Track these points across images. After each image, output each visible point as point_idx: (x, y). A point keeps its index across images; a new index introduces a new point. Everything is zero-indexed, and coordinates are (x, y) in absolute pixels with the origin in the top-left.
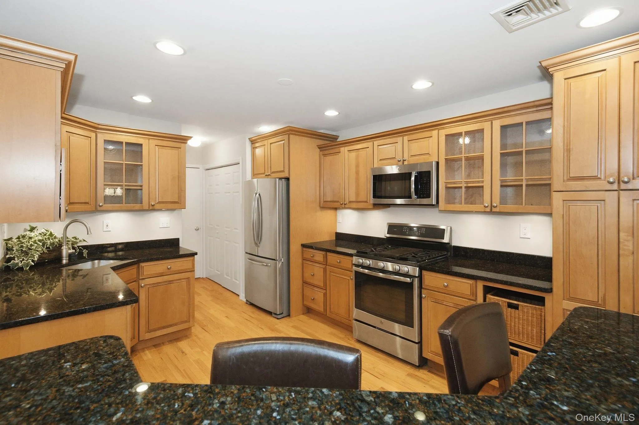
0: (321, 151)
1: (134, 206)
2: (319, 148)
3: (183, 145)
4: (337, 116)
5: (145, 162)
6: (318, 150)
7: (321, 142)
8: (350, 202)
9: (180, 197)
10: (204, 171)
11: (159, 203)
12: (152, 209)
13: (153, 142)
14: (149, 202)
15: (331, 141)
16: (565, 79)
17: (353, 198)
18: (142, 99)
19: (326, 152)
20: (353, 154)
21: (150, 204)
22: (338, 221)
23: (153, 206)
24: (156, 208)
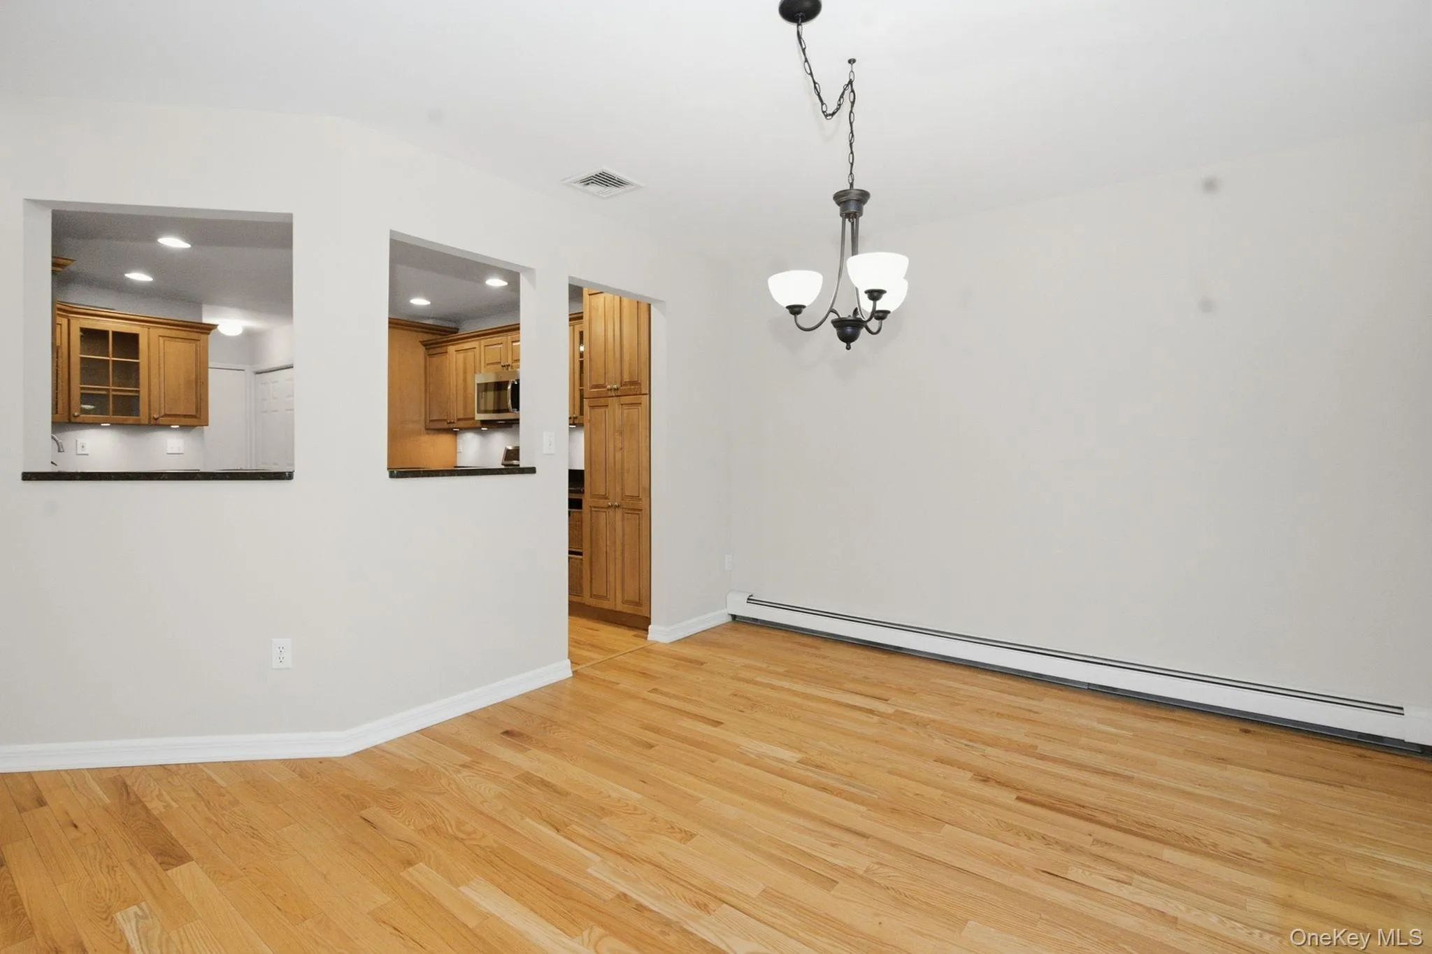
0: (426, 349)
1: (126, 420)
2: (425, 345)
3: (203, 336)
4: (428, 305)
5: (143, 360)
6: (424, 348)
7: (426, 337)
8: (459, 420)
9: (198, 409)
10: (253, 375)
11: (166, 415)
12: (156, 424)
13: (157, 331)
14: (150, 415)
15: (440, 335)
16: (590, 295)
17: (461, 416)
18: (139, 277)
19: (432, 351)
20: (461, 356)
21: (152, 417)
22: (458, 451)
23: (156, 419)
24: (161, 423)
